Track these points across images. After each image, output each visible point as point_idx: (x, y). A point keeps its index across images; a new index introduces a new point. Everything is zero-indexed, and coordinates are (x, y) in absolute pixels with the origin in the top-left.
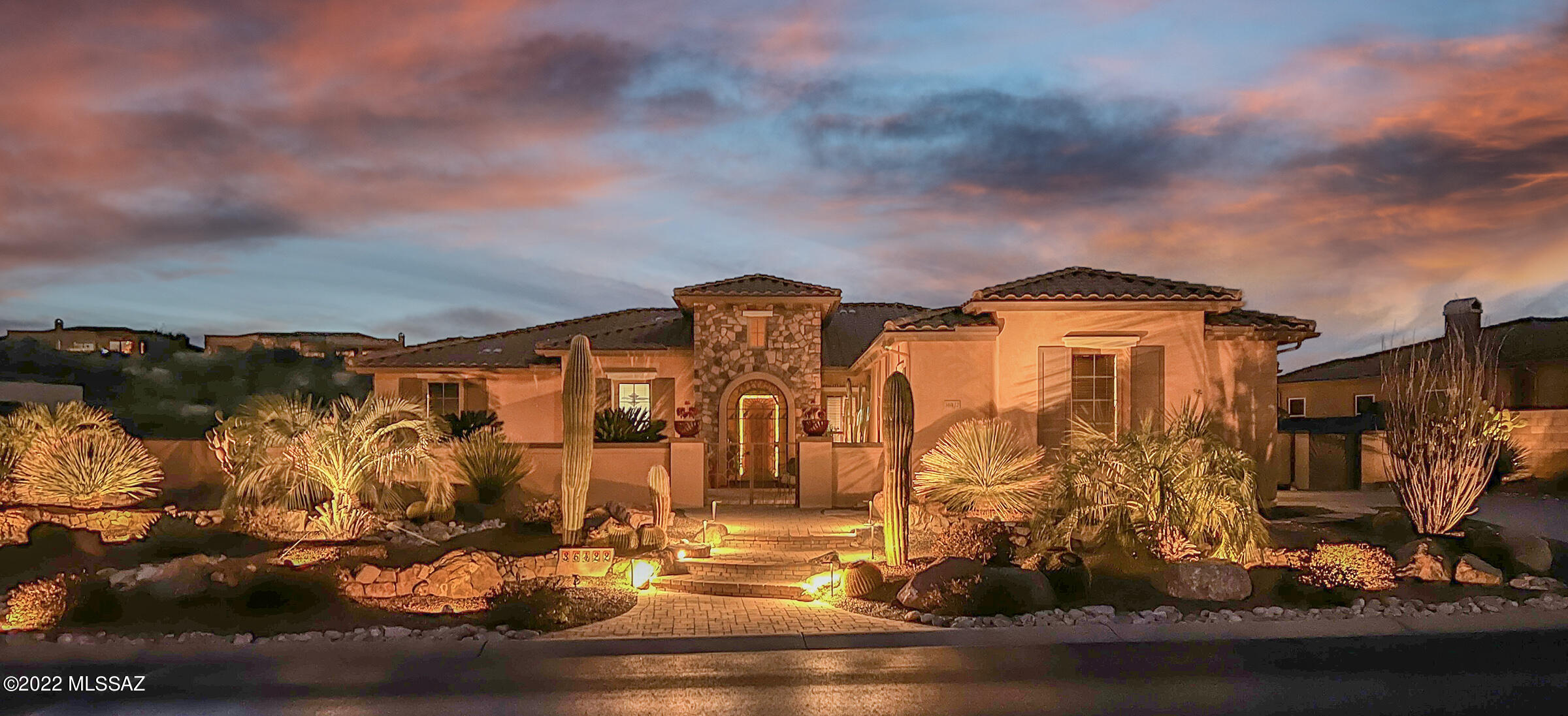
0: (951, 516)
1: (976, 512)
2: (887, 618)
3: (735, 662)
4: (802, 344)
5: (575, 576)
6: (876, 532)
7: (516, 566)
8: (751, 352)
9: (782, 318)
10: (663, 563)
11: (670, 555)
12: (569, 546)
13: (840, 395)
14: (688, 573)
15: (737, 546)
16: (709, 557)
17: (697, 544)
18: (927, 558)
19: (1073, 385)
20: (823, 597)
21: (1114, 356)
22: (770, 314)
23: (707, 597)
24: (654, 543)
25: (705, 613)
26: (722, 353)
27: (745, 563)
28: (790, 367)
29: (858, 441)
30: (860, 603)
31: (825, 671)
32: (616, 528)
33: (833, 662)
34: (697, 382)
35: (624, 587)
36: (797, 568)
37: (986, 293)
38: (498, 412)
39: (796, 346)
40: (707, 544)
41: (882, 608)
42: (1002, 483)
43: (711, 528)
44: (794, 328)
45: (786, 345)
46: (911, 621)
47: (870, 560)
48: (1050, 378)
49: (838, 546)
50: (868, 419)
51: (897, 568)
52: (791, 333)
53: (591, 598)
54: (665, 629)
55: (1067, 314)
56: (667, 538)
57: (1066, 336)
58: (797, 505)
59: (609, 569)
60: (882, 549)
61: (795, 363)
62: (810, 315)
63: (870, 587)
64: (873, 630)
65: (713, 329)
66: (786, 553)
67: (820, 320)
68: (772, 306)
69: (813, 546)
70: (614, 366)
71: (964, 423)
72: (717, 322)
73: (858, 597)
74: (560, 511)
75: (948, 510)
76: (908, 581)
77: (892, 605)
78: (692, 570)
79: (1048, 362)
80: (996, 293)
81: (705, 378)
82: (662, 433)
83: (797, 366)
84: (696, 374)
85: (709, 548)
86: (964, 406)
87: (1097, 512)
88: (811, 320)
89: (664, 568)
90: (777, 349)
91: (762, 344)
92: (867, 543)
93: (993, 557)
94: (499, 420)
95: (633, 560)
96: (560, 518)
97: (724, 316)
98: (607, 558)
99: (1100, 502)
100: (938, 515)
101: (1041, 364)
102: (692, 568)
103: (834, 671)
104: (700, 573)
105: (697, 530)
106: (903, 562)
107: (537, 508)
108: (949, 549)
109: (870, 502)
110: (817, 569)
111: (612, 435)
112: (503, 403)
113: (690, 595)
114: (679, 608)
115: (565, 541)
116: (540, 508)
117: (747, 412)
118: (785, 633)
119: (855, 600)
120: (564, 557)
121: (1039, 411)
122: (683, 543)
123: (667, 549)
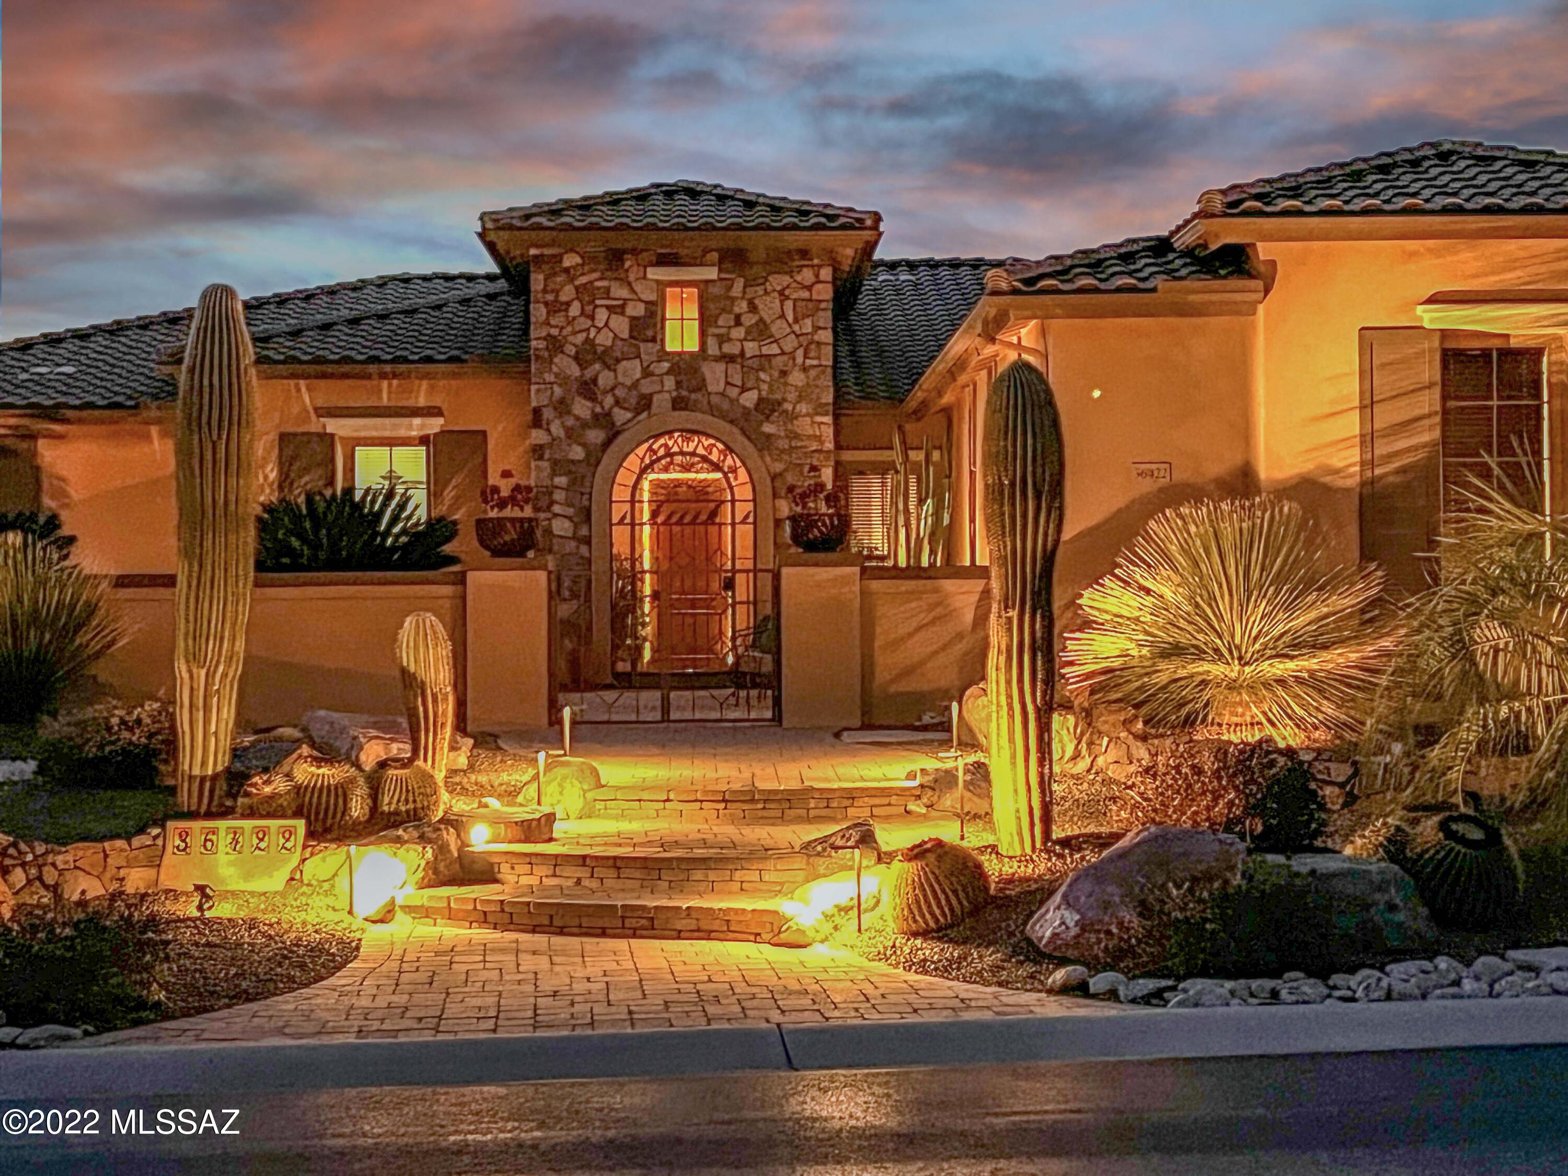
0: (1156, 737)
1: (1216, 727)
2: (1000, 984)
3: (596, 1102)
4: (789, 344)
5: (200, 889)
6: (968, 777)
7: (54, 865)
8: (666, 365)
9: (739, 284)
10: (429, 854)
11: (450, 836)
12: (193, 815)
13: (883, 469)
14: (496, 881)
15: (622, 816)
16: (551, 840)
17: (520, 809)
18: (1098, 836)
19: (1445, 423)
20: (836, 934)
21: (1539, 352)
22: (711, 273)
23: (540, 940)
24: (411, 806)
25: (532, 976)
26: (597, 366)
27: (640, 852)
28: (760, 400)
29: (925, 562)
30: (929, 950)
31: (837, 1124)
32: (313, 769)
33: (860, 1100)
34: (538, 436)
35: (330, 916)
36: (770, 864)
37: (1230, 199)
38: (64, 515)
39: (775, 349)
40: (546, 809)
41: (989, 960)
42: (1277, 656)
43: (560, 772)
44: (769, 307)
45: (751, 348)
46: (1065, 990)
47: (957, 841)
48: (1388, 406)
49: (876, 811)
50: (946, 521)
51: (1025, 859)
52: (761, 320)
53: (239, 945)
54: (420, 1019)
55: (1429, 250)
56: (445, 796)
57: (1431, 300)
58: (777, 719)
59: (293, 871)
60: (985, 818)
61: (771, 391)
62: (807, 276)
63: (958, 910)
64: (967, 1016)
65: (575, 310)
66: (746, 831)
67: (830, 287)
68: (715, 256)
69: (812, 813)
70: (342, 404)
71: (1184, 510)
72: (587, 294)
73: (924, 934)
74: (173, 728)
75: (1146, 723)
76: (1051, 893)
77: (1015, 953)
78: (505, 872)
79: (1383, 365)
80: (1258, 197)
81: (556, 429)
82: (447, 549)
83: (778, 396)
84: (537, 420)
85: (550, 818)
86: (1178, 476)
87: (1529, 710)
88: (809, 288)
89: (432, 867)
90: (730, 359)
91: (692, 345)
92: (948, 803)
93: (1267, 828)
94: (65, 531)
95: (353, 848)
96: (172, 745)
97: (601, 279)
98: (288, 845)
99: (1534, 690)
100: (1123, 735)
101: (1366, 373)
102: (505, 868)
103: (861, 1124)
104: (524, 880)
105: (526, 778)
106: (1038, 845)
107: (115, 721)
108: (1155, 810)
109: (955, 705)
110: (821, 864)
111: (322, 555)
112: (76, 493)
113: (497, 935)
114: (465, 968)
115: (184, 799)
116: (123, 722)
117: (659, 507)
118: (736, 1025)
119: (918, 942)
120: (178, 842)
121: (1363, 484)
122: (486, 806)
123: (441, 821)
